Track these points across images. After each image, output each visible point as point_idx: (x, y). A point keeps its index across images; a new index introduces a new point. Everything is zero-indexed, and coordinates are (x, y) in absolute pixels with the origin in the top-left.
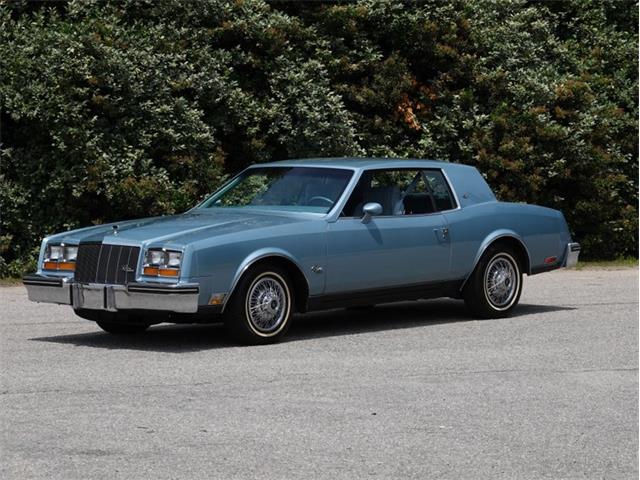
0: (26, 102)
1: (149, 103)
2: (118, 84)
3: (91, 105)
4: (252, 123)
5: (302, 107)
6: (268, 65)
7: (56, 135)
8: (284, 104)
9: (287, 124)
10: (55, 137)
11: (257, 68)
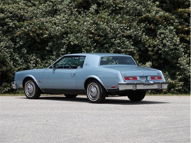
0: (76, 39)
1: (114, 39)
2: (103, 33)
3: (94, 40)
4: (150, 46)
5: (164, 41)
6: (157, 28)
7: (84, 49)
8: (160, 40)
9: (161, 47)
10: (83, 50)
11: (154, 29)
